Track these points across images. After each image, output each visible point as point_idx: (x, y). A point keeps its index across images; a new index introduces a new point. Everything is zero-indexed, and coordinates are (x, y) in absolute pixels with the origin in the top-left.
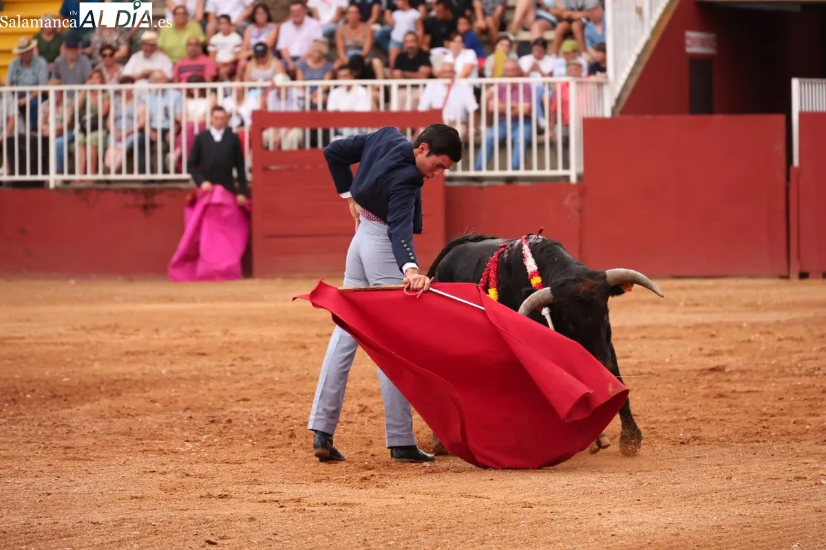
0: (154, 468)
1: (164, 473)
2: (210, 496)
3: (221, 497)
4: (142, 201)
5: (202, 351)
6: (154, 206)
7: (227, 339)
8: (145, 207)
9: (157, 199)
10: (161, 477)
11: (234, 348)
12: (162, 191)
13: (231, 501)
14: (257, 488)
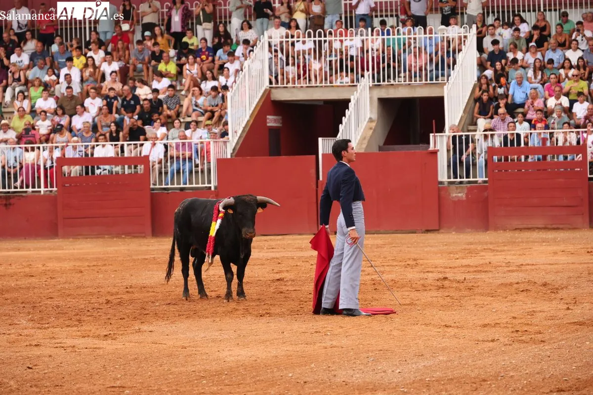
0: (5, 332)
1: (9, 334)
2: (31, 345)
3: (36, 345)
4: (4, 202)
5: (32, 275)
6: (10, 204)
7: (44, 268)
8: (6, 205)
9: (12, 201)
10: (8, 336)
11: (48, 273)
12: (14, 197)
13: (41, 348)
14: (54, 341)
